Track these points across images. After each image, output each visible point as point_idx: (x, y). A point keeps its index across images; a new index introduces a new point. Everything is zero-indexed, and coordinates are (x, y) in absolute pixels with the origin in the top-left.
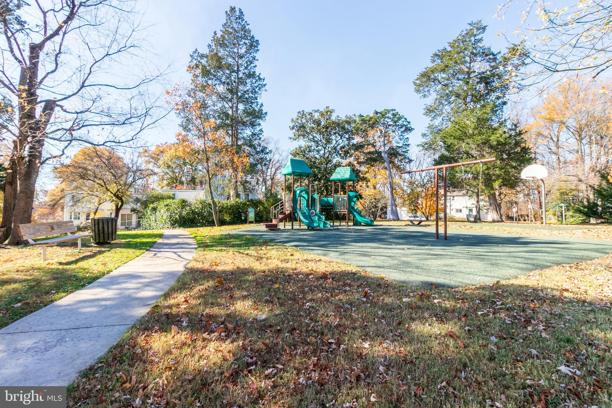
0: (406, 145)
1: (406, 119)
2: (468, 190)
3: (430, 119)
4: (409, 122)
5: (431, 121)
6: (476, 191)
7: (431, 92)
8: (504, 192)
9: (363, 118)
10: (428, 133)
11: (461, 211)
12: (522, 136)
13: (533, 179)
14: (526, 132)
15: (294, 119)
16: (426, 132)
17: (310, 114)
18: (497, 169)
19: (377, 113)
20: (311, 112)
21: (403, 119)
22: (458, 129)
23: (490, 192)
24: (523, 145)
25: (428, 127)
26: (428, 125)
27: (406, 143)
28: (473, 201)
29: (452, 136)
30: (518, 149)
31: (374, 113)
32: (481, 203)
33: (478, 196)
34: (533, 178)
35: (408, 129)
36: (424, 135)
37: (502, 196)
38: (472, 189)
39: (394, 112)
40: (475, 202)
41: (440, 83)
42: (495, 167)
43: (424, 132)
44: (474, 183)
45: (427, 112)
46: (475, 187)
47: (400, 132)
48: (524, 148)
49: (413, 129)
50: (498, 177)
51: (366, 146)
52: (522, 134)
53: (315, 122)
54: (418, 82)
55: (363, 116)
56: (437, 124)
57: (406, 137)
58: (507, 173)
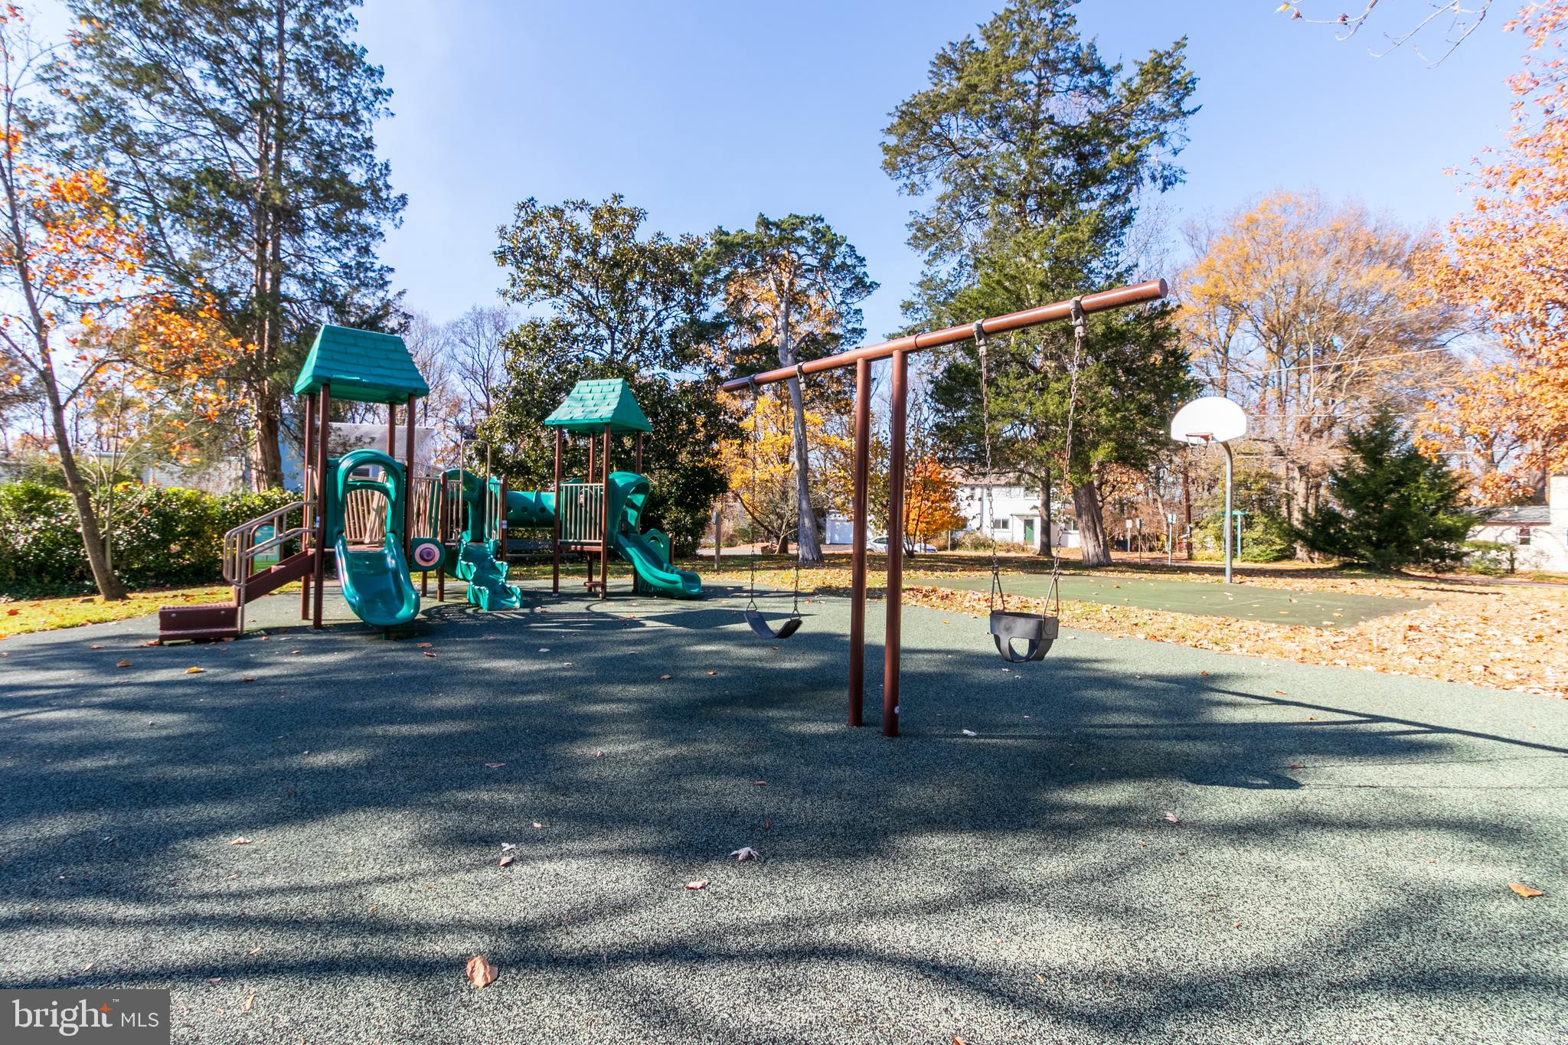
0: (854, 330)
1: (852, 248)
2: (1022, 471)
3: (926, 256)
4: (861, 260)
5: (928, 263)
6: (1043, 474)
7: (931, 176)
8: (1111, 478)
9: (724, 238)
10: (919, 302)
11: (1005, 524)
12: (1168, 319)
13: (1203, 441)
14: (1179, 306)
15: (509, 229)
16: (915, 299)
17: (557, 213)
18: (1102, 411)
19: (765, 223)
20: (561, 206)
21: (843, 248)
22: (999, 282)
23: (1081, 480)
24: (1170, 345)
25: (921, 284)
26: (920, 278)
27: (857, 326)
28: (1036, 499)
29: (982, 307)
30: (1156, 358)
31: (758, 225)
32: (1055, 506)
33: (1047, 487)
34: (1206, 438)
35: (862, 286)
36: (908, 307)
37: (1106, 489)
38: (1032, 470)
39: (820, 225)
40: (1039, 503)
41: (956, 150)
42: (1097, 403)
43: (909, 297)
44: (1040, 452)
45: (915, 237)
46: (1040, 462)
47: (838, 292)
48: (1173, 353)
49: (874, 285)
50: (1106, 432)
51: (731, 328)
52: (1168, 313)
53: (578, 243)
54: (892, 141)
55: (727, 234)
56: (944, 276)
57: (854, 307)
58: (1128, 425)
